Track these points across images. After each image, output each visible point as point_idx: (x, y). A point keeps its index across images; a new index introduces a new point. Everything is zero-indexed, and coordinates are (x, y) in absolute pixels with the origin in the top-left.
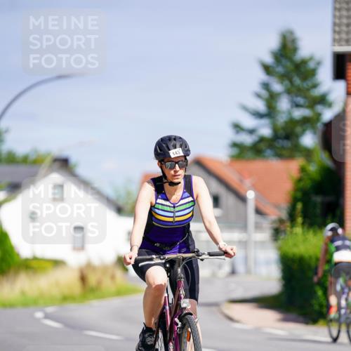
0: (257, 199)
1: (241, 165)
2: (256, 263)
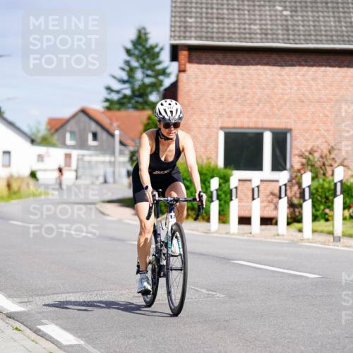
0: (120, 135)
1: (110, 113)
2: (120, 176)
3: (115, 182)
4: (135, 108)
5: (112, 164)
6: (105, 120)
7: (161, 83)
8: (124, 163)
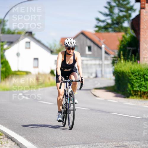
3: (102, 76)
4: (115, 31)
5: (101, 65)
6: (96, 39)
7: (130, 15)
8: (108, 65)
